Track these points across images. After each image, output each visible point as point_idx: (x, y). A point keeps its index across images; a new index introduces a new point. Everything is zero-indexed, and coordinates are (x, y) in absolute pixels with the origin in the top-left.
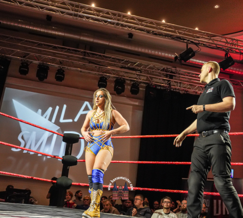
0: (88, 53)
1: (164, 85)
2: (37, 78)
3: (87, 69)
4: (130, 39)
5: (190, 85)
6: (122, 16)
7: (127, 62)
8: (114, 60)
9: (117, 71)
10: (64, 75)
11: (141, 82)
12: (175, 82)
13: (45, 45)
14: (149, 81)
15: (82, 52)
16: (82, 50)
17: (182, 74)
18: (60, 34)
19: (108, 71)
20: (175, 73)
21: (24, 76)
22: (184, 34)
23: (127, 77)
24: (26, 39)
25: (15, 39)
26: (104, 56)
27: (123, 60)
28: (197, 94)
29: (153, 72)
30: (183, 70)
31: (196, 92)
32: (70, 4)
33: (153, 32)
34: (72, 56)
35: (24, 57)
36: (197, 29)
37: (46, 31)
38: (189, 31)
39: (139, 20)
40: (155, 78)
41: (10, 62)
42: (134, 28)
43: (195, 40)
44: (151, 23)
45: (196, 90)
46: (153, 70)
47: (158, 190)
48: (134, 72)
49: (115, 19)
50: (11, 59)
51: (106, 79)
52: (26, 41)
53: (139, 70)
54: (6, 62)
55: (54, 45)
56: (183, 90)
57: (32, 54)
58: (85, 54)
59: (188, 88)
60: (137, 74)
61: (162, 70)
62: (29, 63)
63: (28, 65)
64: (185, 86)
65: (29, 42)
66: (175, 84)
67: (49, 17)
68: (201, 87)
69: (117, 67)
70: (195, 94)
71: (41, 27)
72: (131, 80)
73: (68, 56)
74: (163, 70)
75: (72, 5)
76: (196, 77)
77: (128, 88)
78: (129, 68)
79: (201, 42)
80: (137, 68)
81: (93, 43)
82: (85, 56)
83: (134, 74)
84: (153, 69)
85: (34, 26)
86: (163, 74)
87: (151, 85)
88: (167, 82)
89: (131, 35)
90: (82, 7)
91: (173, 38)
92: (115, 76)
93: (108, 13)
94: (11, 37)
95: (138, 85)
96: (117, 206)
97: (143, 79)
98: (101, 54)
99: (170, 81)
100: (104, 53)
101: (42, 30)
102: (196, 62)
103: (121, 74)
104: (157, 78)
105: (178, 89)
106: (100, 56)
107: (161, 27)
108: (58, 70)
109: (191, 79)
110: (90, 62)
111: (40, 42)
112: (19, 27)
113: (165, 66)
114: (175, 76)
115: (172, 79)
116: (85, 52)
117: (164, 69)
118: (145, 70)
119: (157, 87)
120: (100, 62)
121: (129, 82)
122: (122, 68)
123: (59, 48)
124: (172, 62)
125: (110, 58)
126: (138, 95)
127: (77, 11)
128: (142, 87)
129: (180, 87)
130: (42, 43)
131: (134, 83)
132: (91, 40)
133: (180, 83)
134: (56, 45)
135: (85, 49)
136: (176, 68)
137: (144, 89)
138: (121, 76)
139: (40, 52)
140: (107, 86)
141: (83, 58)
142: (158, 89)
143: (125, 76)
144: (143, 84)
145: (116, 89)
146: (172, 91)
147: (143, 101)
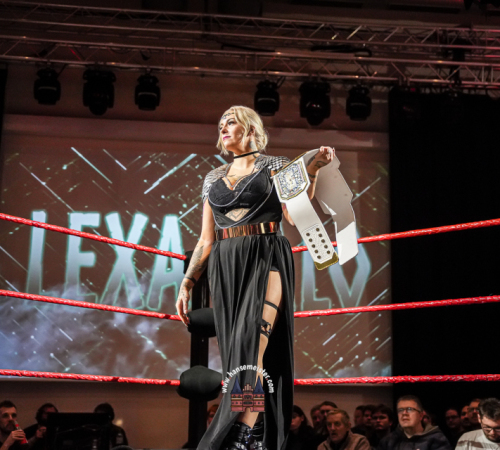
0: (214, 20)
1: (442, 81)
2: (88, 108)
3: (218, 67)
7: (329, 31)
8: (290, 30)
9: (304, 61)
10: (157, 91)
11: (373, 83)
12: (472, 68)
13: (93, 13)
14: (397, 75)
15: (198, 20)
16: (198, 14)
17: (490, 43)
19: (277, 65)
20: (469, 43)
21: (49, 107)
23: (333, 73)
24: (39, 4)
26: (260, 23)
27: (316, 27)
29: (405, 48)
30: (493, 30)
34: (172, 35)
35: (43, 54)
40: (413, 65)
46: (406, 44)
47: (460, 378)
48: (351, 56)
50: (7, 64)
51: (275, 85)
52: (41, 8)
53: (365, 50)
55: (120, 10)
57: (62, 42)
58: (206, 23)
60: (359, 62)
61: (430, 40)
62: (58, 70)
63: (55, 75)
65: (51, 9)
66: (473, 74)
69: (301, 47)
72: (346, 81)
73: (163, 36)
74: (434, 38)
77: (339, 103)
78: (335, 48)
80: (357, 43)
82: (207, 29)
83: (352, 62)
84: (402, 39)
86: (434, 50)
87: (404, 85)
88: (447, 71)
92: (298, 74)
95: (367, 91)
97: (378, 71)
98: (253, 18)
99: (456, 67)
100: (260, 15)
103: (316, 66)
104: (419, 65)
105: (485, 88)
106: (250, 23)
108: (141, 79)
110: (225, 44)
111: (79, 7)
113: (436, 27)
114: (470, 51)
115: (464, 60)
116: (206, 19)
117: (435, 34)
118: (381, 47)
119: (422, 91)
120: (252, 41)
121: (338, 86)
122: (314, 48)
123: (134, 15)
125: (278, 25)
126: (370, 120)
128: (379, 95)
129: (488, 80)
130: (85, 8)
131: (354, 88)
133: (488, 69)
134: (125, 10)
135: (206, 12)
136: (470, 27)
137: (385, 101)
138: (317, 72)
139: (81, 34)
140: (281, 105)
141: (204, 36)
142: (425, 94)
143: (325, 72)
144: (379, 88)
145: (305, 111)
146: (465, 95)
147: (385, 137)
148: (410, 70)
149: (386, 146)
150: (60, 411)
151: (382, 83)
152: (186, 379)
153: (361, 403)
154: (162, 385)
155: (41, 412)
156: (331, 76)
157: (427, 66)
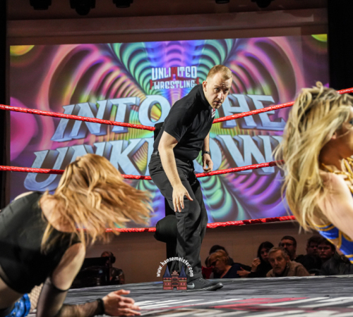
149: (325, 20)
152: (161, 226)
154: (142, 232)
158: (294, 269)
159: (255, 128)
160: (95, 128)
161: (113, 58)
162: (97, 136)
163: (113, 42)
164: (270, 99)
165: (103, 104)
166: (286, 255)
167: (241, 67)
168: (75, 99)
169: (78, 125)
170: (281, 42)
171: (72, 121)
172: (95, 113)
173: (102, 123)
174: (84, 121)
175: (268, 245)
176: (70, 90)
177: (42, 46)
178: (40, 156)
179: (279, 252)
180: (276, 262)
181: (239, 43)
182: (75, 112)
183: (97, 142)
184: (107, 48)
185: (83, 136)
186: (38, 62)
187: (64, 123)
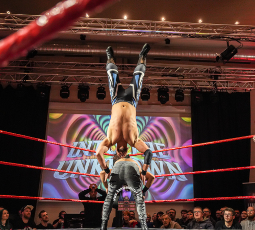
0: (126, 66)
1: (210, 87)
2: (79, 100)
4: (168, 45)
5: (237, 83)
6: (155, 25)
7: (168, 69)
8: (154, 69)
9: (159, 80)
10: (105, 93)
11: (185, 88)
12: (221, 82)
13: (82, 65)
14: (193, 85)
15: (120, 66)
16: (120, 64)
17: (227, 73)
18: (96, 51)
19: (149, 82)
20: (220, 73)
21: (65, 99)
22: (223, 32)
23: (170, 84)
25: (52, 63)
27: (163, 68)
28: (247, 91)
29: (196, 75)
30: (228, 69)
31: (246, 90)
32: (102, 21)
33: (190, 35)
35: (63, 80)
36: (237, 23)
37: (81, 51)
38: (228, 27)
39: (174, 25)
41: (50, 87)
42: (170, 34)
43: (235, 36)
44: (187, 26)
45: (245, 87)
46: (197, 73)
48: (176, 78)
49: (149, 29)
50: (51, 84)
51: (148, 89)
52: (64, 64)
53: (182, 76)
54: (47, 88)
55: (92, 63)
56: (231, 89)
57: (70, 76)
59: (236, 87)
60: (179, 80)
61: (205, 72)
62: (69, 86)
63: (68, 88)
64: (232, 84)
65: (66, 64)
66: (221, 84)
67: (83, 37)
68: (250, 83)
69: (158, 76)
70: (244, 91)
71: (77, 48)
72: (174, 88)
74: (207, 71)
75: (104, 22)
76: (243, 74)
77: (172, 95)
78: (170, 75)
79: (242, 38)
80: (178, 74)
81: (130, 55)
82: (123, 69)
83: (177, 80)
84: (195, 72)
85: (69, 48)
86: (207, 75)
87: (196, 89)
88: (212, 83)
89: (168, 41)
90: (114, 23)
91: (211, 38)
92: (155, 85)
93: (141, 24)
94: (48, 62)
95: (183, 91)
96: (177, 220)
97: (186, 83)
99: (215, 82)
101: (78, 51)
102: (241, 58)
103: (163, 82)
104: (202, 81)
105: (226, 89)
107: (198, 28)
108: (99, 88)
109: (238, 77)
110: (130, 75)
111: (77, 63)
112: (55, 51)
113: (208, 67)
114: (220, 76)
115: (218, 79)
116: (123, 66)
117: (207, 70)
118: (188, 75)
119: (203, 90)
121: (172, 89)
122: (163, 76)
123: (97, 65)
124: (214, 62)
126: (184, 102)
127: (110, 27)
128: (187, 92)
129: (227, 86)
130: (79, 63)
131: (178, 90)
132: (128, 52)
133: (227, 82)
134: (94, 64)
135: (123, 63)
136: (220, 67)
137: (190, 95)
138: (164, 84)
139: (78, 73)
140: (150, 97)
141: (122, 72)
142: (204, 92)
143: (167, 84)
144: (187, 90)
145: (159, 99)
146: (219, 92)
147: (190, 108)
148: (198, 83)
149: (190, 112)
150: (67, 213)
151: (188, 88)
153: (183, 209)
155: (60, 214)
156: (169, 86)
157: (204, 82)
158: (174, 225)
159: (156, 157)
160: (86, 153)
161: (96, 122)
162: (87, 156)
163: (96, 114)
164: (163, 145)
165: (90, 143)
166: (170, 218)
167: (152, 130)
168: (78, 140)
169: (79, 151)
170: (168, 119)
171: (76, 149)
172: (87, 146)
173: (89, 151)
174: (82, 150)
175: (161, 213)
176: (76, 135)
177: (66, 114)
178: (62, 164)
179: (167, 216)
180: (165, 220)
181: (152, 119)
182: (78, 146)
183: (86, 159)
184: (93, 118)
185: (81, 156)
186: (63, 122)
187: (73, 150)
